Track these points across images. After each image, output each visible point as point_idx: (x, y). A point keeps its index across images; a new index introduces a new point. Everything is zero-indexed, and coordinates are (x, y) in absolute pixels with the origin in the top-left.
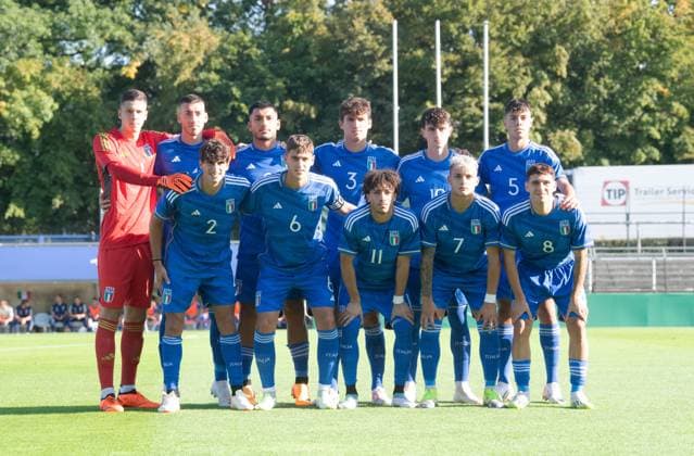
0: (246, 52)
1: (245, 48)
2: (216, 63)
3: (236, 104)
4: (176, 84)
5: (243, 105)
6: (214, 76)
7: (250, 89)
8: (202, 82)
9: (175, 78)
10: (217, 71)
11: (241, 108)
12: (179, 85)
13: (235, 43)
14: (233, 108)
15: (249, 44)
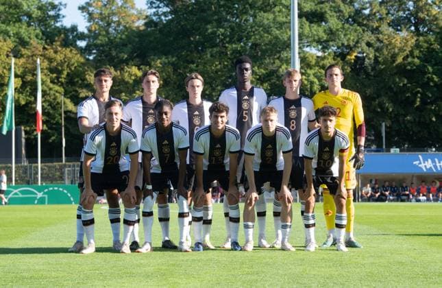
0: (432, 47)
1: (431, 44)
2: (417, 53)
3: (430, 75)
4: (394, 65)
5: (434, 76)
6: (417, 61)
7: (436, 67)
8: (409, 63)
9: (394, 61)
10: (418, 58)
11: (433, 78)
12: (397, 66)
13: (426, 42)
14: (428, 78)
15: (433, 43)
